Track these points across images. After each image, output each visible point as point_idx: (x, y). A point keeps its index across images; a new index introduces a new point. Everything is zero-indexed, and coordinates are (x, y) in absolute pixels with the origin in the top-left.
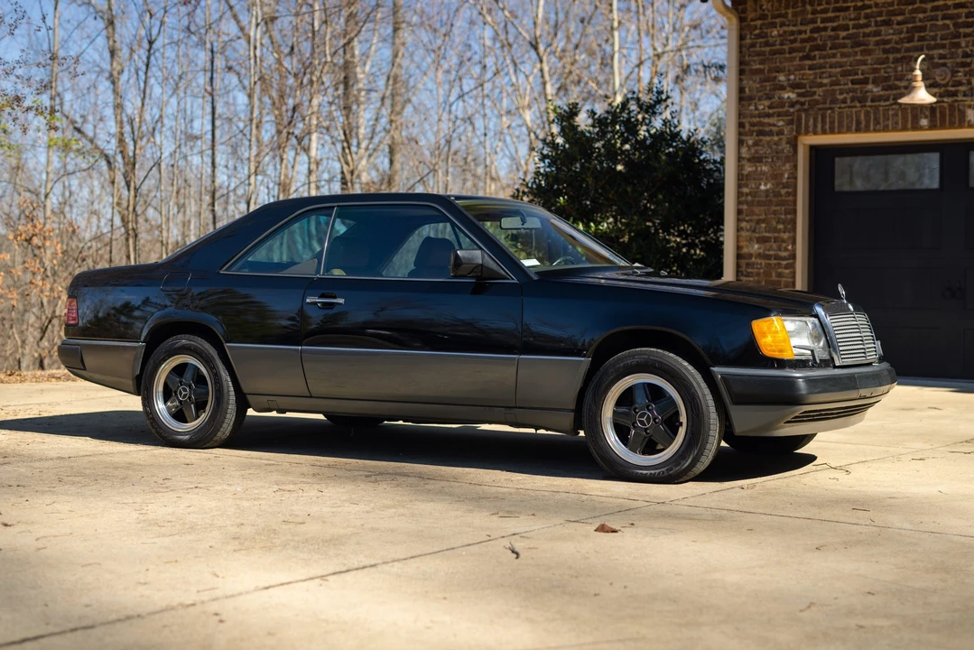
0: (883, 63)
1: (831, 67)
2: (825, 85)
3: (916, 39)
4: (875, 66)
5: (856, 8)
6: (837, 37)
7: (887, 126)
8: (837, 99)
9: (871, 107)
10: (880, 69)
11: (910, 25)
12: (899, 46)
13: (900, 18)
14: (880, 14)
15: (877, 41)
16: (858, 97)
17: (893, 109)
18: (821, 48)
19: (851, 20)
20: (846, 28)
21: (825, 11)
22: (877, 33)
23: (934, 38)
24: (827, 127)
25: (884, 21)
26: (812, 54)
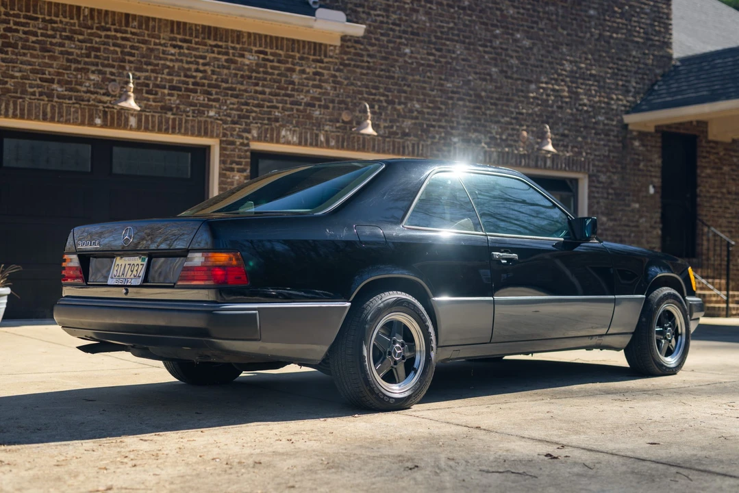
0: (66, 69)
1: (21, 63)
2: (17, 78)
3: (93, 56)
4: (61, 71)
5: (44, 20)
6: (27, 40)
7: (69, 120)
8: (27, 91)
9: (56, 102)
10: (64, 74)
11: (89, 45)
12: (79, 59)
13: (81, 37)
14: (64, 30)
15: (61, 51)
16: (44, 92)
17: (74, 107)
18: (15, 46)
19: (39, 29)
20: (35, 34)
21: (18, 16)
22: (62, 45)
23: (107, 59)
24: (18, 112)
25: (67, 36)
26: (6, 49)
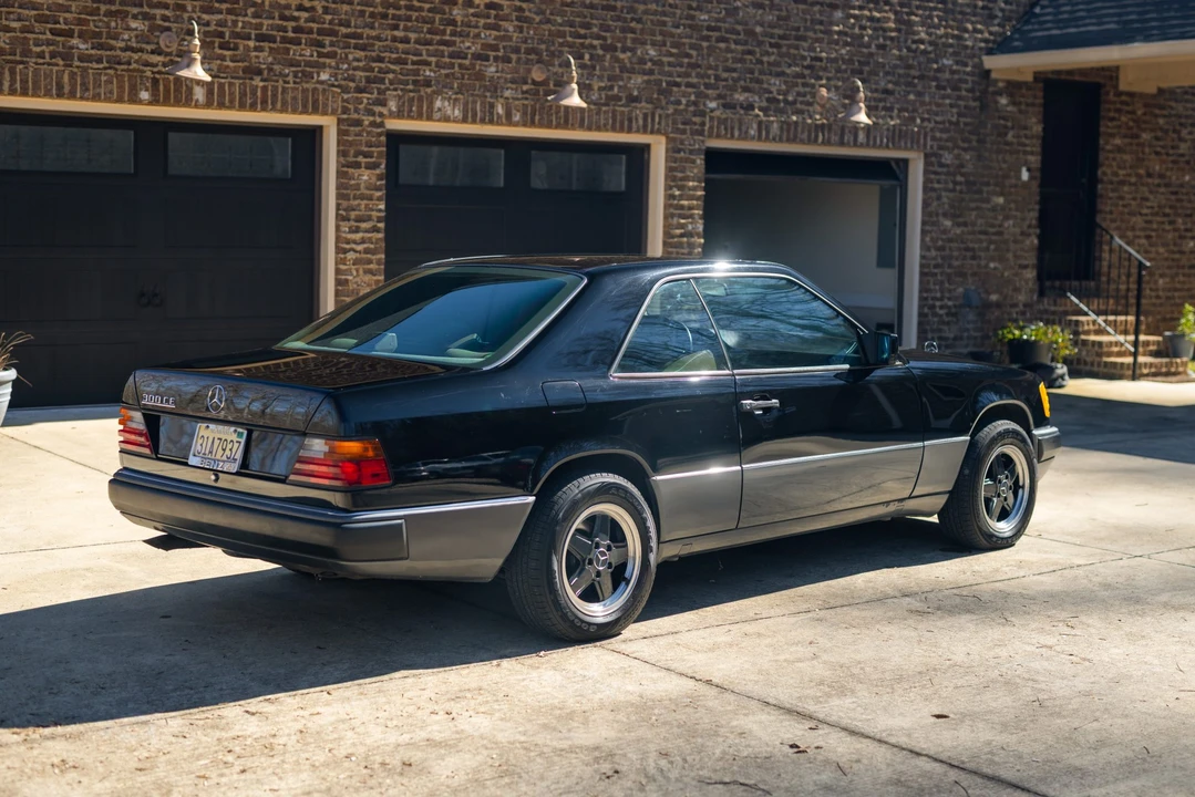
0: (91, 14)
1: (21, 7)
2: (14, 30)
4: (83, 16)
7: (99, 94)
8: (30, 51)
9: (78, 67)
10: (88, 21)
16: (59, 52)
17: (106, 74)
24: (18, 85)
